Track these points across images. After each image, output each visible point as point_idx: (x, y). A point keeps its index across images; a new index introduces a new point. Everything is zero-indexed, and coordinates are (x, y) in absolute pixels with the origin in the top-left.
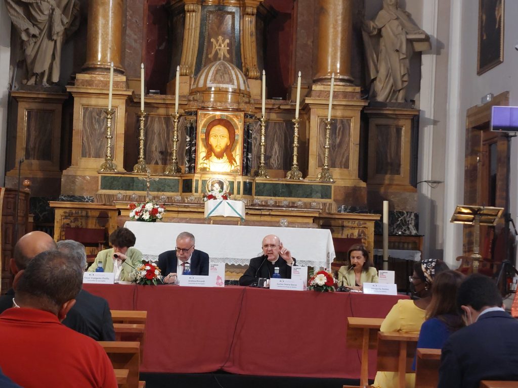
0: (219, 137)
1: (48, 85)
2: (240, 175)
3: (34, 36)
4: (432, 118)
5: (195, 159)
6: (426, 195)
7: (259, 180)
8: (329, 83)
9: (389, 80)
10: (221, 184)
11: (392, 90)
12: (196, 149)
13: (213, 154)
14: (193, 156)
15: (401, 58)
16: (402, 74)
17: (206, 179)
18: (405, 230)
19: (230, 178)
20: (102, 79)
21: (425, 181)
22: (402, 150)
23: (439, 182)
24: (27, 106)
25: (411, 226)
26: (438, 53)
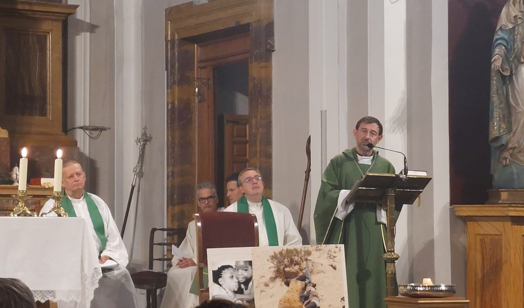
4: (88, 20)
6: (82, 151)
21: (81, 128)
22: (49, 74)
23: (102, 129)
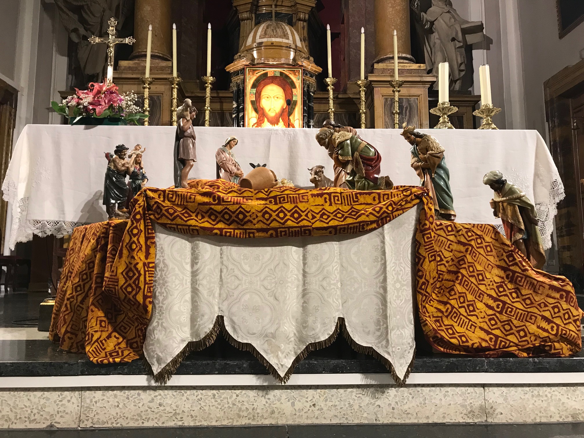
0: (273, 99)
3: (85, 37)
11: (450, 79)
12: (244, 114)
13: (266, 119)
14: (241, 123)
15: (457, 47)
26: (488, 49)
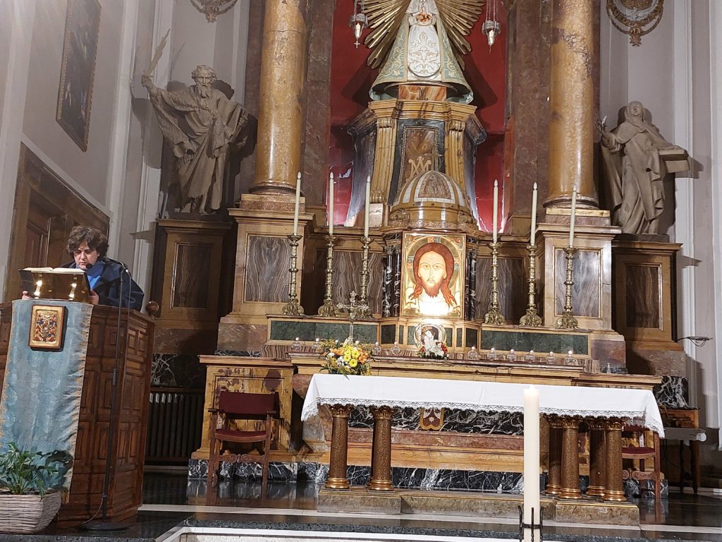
0: (432, 268)
1: (206, 213)
2: (461, 319)
3: (190, 152)
4: (693, 257)
5: (399, 298)
7: (486, 327)
8: (569, 206)
9: (639, 206)
10: (435, 331)
11: (643, 220)
12: (400, 284)
13: (424, 290)
14: (397, 293)
15: (653, 179)
16: (656, 199)
17: (415, 325)
18: (671, 402)
19: (447, 324)
20: (275, 201)
21: (689, 338)
22: (660, 296)
23: (706, 339)
24: (179, 239)
25: (678, 396)
26: (696, 177)
